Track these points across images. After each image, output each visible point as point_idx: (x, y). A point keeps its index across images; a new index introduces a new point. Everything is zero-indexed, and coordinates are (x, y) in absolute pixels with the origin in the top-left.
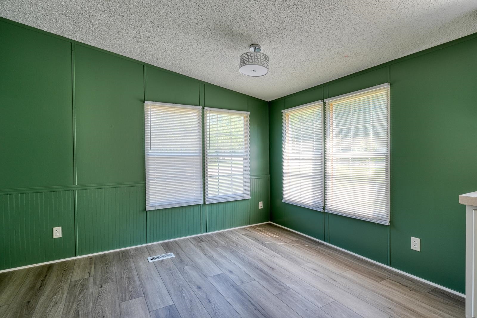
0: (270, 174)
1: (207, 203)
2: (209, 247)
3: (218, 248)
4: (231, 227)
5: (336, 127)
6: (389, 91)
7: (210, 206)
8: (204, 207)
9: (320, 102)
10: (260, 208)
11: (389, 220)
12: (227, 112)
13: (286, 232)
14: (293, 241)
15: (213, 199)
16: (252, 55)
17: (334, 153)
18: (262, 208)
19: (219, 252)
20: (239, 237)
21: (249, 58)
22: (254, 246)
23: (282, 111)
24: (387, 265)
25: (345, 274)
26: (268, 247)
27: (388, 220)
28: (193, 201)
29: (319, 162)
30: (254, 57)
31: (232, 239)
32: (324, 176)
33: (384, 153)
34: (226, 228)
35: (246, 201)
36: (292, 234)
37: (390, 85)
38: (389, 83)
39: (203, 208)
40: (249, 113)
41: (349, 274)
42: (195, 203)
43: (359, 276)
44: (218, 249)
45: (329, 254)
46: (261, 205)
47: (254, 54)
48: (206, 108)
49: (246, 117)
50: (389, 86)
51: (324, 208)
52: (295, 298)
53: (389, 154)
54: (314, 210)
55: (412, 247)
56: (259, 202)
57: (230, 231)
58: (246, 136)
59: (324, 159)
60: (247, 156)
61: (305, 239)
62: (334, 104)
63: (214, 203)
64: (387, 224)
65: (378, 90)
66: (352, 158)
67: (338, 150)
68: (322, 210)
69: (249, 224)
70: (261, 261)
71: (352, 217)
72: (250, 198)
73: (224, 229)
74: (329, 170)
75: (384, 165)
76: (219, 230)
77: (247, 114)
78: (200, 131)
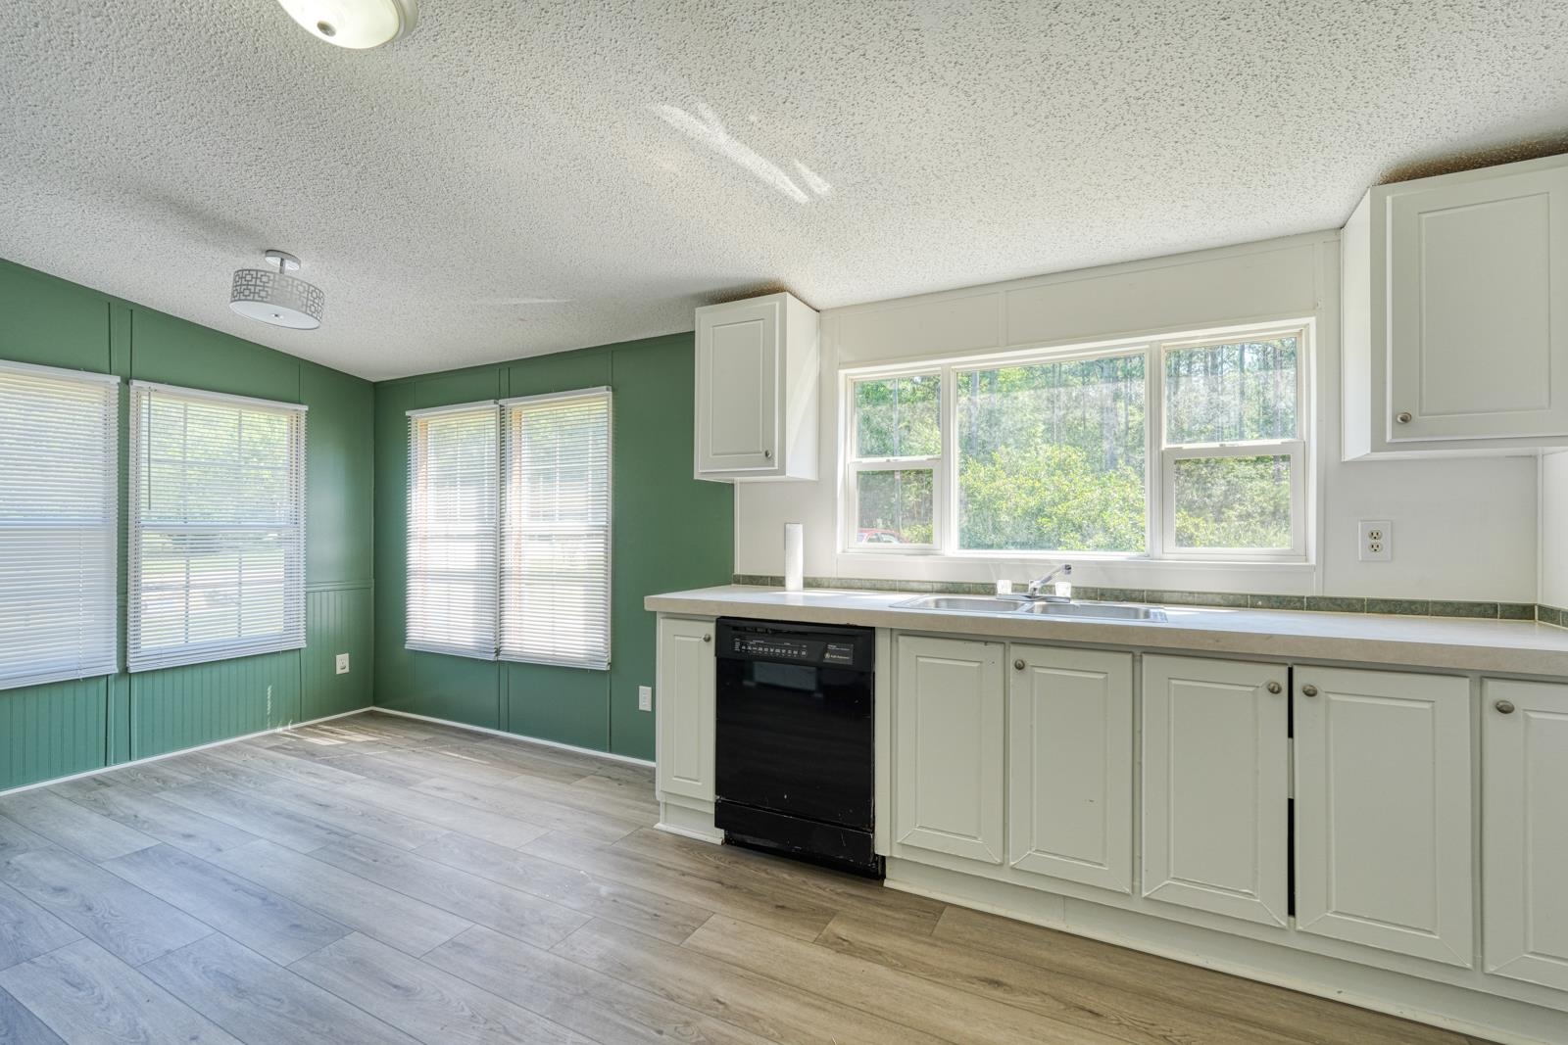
0: (374, 577)
1: (132, 670)
2: (130, 796)
3: (163, 793)
4: (230, 736)
5: (528, 464)
6: (611, 400)
7: (148, 680)
8: (124, 684)
9: (490, 404)
10: (339, 671)
11: (608, 659)
12: (222, 401)
13: (410, 725)
14: (418, 741)
15: (160, 656)
16: (248, 278)
17: (525, 525)
18: (347, 670)
19: (161, 802)
20: (253, 757)
21: (255, 285)
22: (295, 769)
23: (408, 413)
24: (604, 750)
25: (512, 784)
26: (335, 766)
27: (606, 660)
28: (75, 667)
29: (489, 546)
30: (253, 283)
31: (226, 764)
32: (499, 575)
33: (603, 526)
34: (211, 740)
35: (290, 656)
36: (426, 727)
37: (613, 390)
38: (610, 388)
39: (118, 690)
40: (305, 408)
41: (521, 782)
42: (83, 672)
43: (538, 780)
44: (163, 795)
45: (494, 754)
46: (342, 663)
47: (255, 276)
48: (136, 383)
49: (295, 419)
50: (611, 393)
51: (498, 652)
52: (356, 849)
53: (610, 529)
54: (477, 660)
55: (641, 708)
56: (338, 656)
57: (224, 746)
58: (294, 471)
59: (499, 537)
60: (296, 529)
61: (454, 734)
62: (524, 412)
63: (163, 670)
64: (605, 667)
65: (594, 397)
66: (539, 536)
67: (534, 516)
68: (492, 657)
69: (301, 721)
70: (300, 797)
71: (549, 662)
72: (303, 645)
73: (203, 742)
74: (510, 562)
75: (602, 549)
76: (183, 747)
77: (296, 410)
78: (110, 451)
